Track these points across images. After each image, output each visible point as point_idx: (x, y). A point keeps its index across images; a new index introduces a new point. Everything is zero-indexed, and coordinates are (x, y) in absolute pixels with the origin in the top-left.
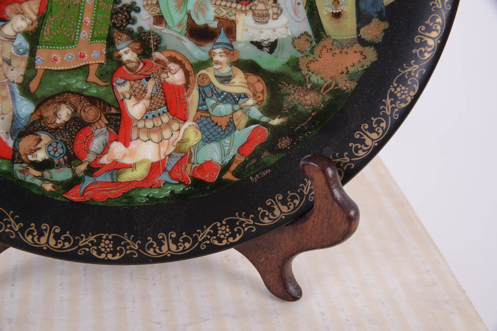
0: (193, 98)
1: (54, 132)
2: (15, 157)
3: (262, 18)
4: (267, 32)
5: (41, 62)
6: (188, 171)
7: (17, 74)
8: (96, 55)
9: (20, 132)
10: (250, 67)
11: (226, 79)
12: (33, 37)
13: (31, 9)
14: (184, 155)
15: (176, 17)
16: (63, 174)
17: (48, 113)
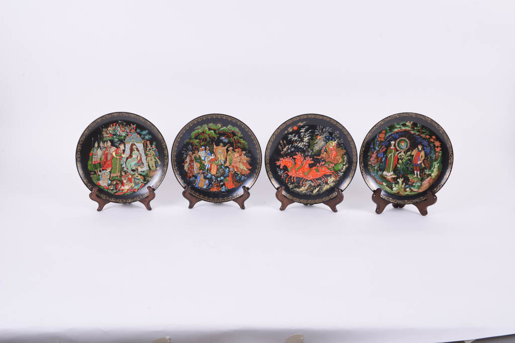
0: (133, 179)
1: (113, 185)
2: (108, 189)
3: (142, 168)
4: (143, 170)
5: (111, 176)
6: (132, 190)
7: (108, 177)
8: (119, 174)
9: (109, 185)
10: (141, 175)
11: (137, 177)
12: (110, 172)
13: (110, 168)
14: (132, 188)
15: (130, 169)
16: (115, 191)
17: (113, 182)
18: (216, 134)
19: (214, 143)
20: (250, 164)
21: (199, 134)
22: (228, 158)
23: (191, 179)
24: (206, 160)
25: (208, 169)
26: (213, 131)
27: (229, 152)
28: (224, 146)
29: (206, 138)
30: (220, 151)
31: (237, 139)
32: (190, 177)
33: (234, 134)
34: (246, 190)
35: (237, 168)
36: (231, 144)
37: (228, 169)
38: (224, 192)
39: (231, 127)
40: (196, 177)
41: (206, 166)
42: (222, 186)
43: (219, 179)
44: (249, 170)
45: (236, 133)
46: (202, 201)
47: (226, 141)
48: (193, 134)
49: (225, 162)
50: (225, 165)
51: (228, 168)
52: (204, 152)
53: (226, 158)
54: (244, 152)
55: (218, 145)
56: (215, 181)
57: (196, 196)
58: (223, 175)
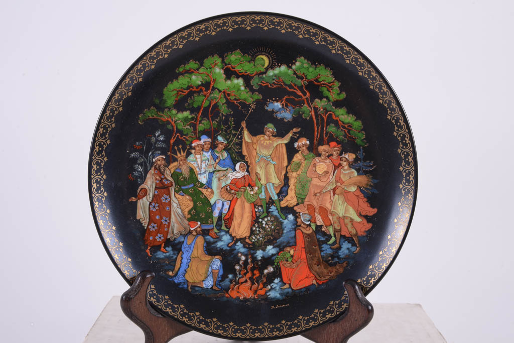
18: (252, 90)
19: (244, 125)
20: (372, 200)
21: (191, 91)
22: (293, 176)
23: (160, 255)
24: (215, 185)
25: (220, 218)
26: (240, 81)
27: (297, 158)
28: (280, 134)
29: (216, 106)
30: (265, 152)
31: (326, 110)
32: (156, 248)
33: (315, 89)
34: (359, 294)
35: (324, 212)
36: (305, 127)
37: (291, 217)
38: (276, 301)
39: (306, 64)
40: (177, 247)
41: (212, 207)
42: (270, 278)
43: (259, 254)
44: (368, 218)
45: (324, 89)
46: (193, 334)
47: (287, 115)
48: (171, 91)
49: (282, 193)
50: (284, 204)
51: (296, 214)
52: (208, 155)
53: (287, 179)
54: (350, 157)
55: (256, 131)
56: (246, 262)
57: (177, 315)
58: (276, 239)
